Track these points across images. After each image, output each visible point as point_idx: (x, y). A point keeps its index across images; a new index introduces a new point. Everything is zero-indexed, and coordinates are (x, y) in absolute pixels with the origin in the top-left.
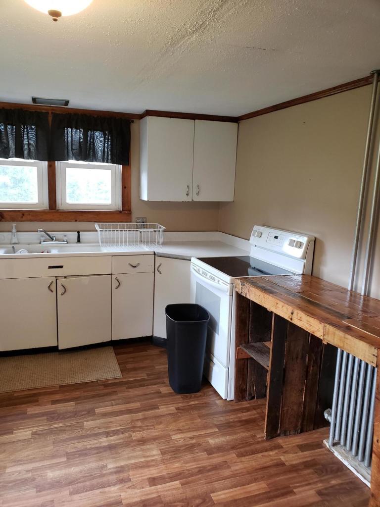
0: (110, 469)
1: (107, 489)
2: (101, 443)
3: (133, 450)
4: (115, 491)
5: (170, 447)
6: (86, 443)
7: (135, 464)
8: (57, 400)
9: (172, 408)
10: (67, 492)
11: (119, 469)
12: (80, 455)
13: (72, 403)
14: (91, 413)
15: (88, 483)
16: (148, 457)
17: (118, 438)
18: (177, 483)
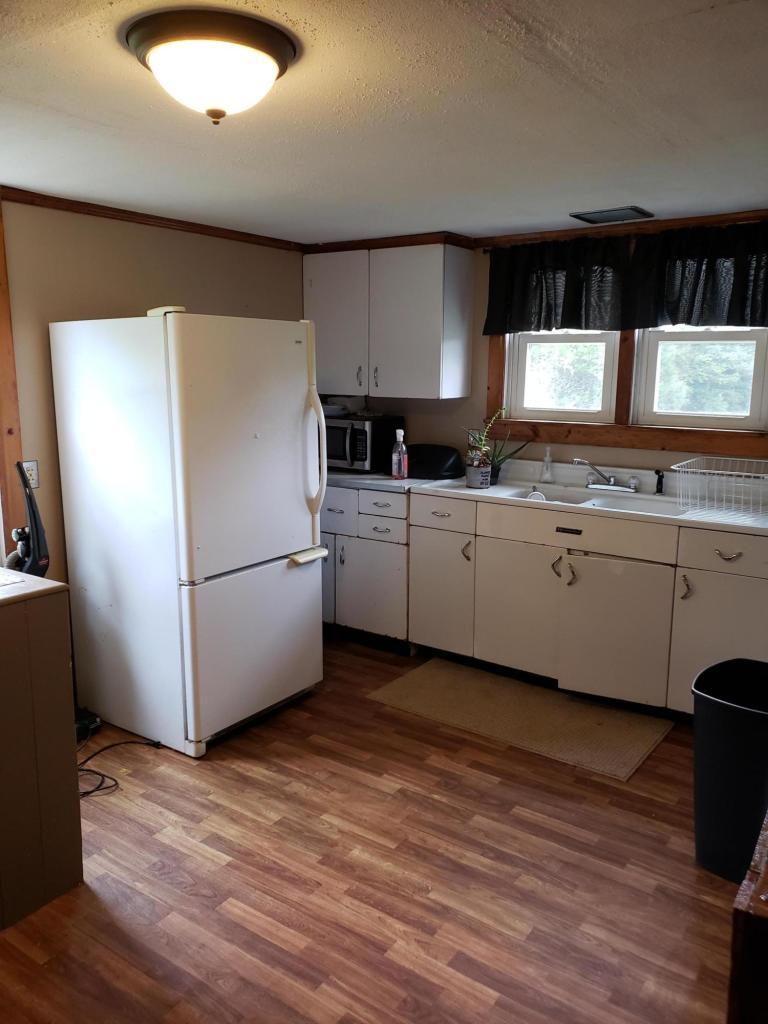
0: (428, 899)
1: (390, 920)
2: (462, 856)
3: (492, 898)
4: (398, 932)
5: (557, 938)
6: (443, 844)
7: (469, 918)
8: (481, 764)
9: (651, 881)
10: (345, 887)
11: (438, 908)
12: (418, 855)
13: (496, 779)
14: (503, 808)
15: (379, 895)
16: (503, 923)
17: (494, 866)
18: (492, 995)
